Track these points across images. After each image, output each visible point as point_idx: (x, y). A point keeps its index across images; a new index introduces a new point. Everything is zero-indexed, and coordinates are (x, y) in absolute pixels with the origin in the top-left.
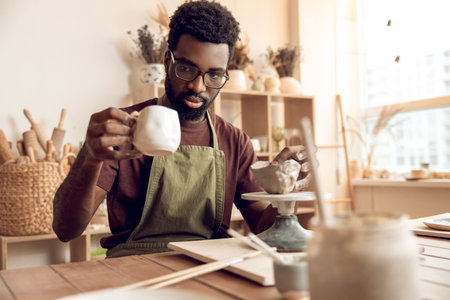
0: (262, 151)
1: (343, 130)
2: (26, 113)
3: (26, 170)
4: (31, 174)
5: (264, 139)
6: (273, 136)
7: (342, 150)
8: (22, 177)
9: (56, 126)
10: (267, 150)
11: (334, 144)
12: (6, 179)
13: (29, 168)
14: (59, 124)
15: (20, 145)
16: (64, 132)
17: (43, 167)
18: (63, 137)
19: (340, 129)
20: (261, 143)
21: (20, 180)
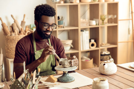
0: (96, 25)
1: (132, 12)
2: (12, 16)
3: (15, 38)
4: (16, 39)
5: (97, 20)
6: (101, 19)
7: (131, 21)
8: (14, 40)
9: (22, 20)
10: (99, 25)
11: (128, 18)
12: (8, 40)
13: (16, 37)
14: (23, 20)
15: (11, 28)
16: (25, 22)
17: (20, 37)
18: (25, 24)
19: (131, 12)
20: (96, 22)
21: (13, 41)
